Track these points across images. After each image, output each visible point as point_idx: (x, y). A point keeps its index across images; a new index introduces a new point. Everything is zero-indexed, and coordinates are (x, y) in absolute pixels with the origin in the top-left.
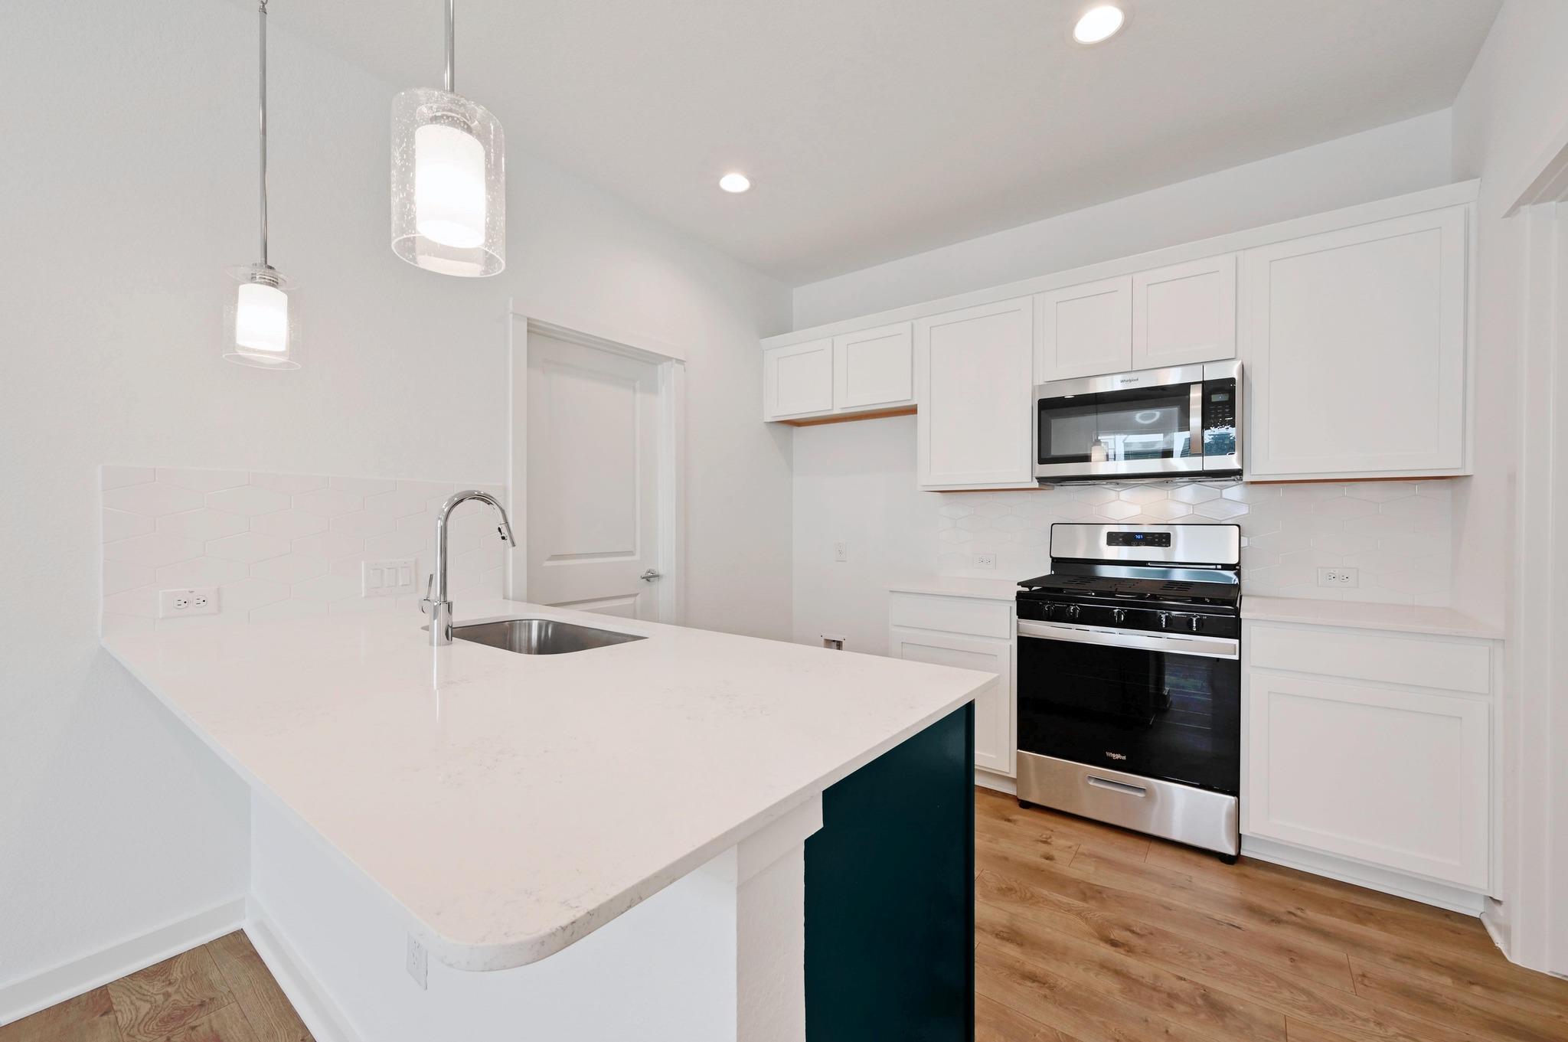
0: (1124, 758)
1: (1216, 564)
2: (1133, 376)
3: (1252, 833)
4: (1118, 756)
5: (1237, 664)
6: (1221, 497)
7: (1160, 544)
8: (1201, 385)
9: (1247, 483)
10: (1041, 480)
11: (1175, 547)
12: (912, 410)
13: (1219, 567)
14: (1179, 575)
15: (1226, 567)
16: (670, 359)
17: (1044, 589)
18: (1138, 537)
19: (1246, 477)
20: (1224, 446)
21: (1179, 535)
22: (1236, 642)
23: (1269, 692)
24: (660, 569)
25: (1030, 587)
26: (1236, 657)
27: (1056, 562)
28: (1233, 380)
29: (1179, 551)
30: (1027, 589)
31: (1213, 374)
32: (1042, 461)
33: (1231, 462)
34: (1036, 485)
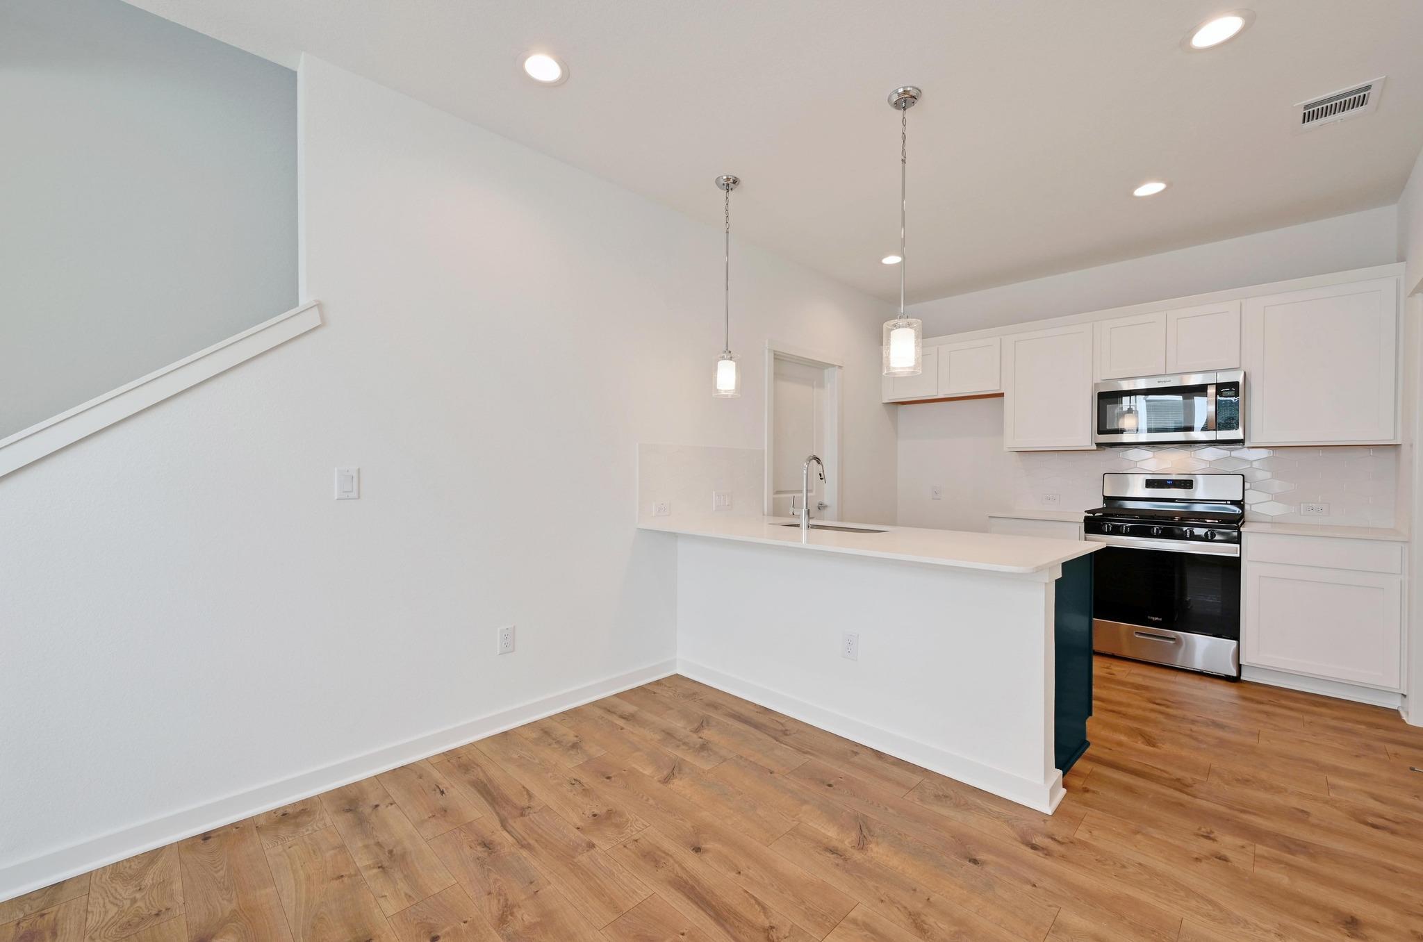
0: (1161, 619)
1: (1226, 501)
2: (1168, 378)
3: (1248, 663)
4: (1156, 619)
5: (1238, 560)
6: (1230, 456)
7: (1185, 487)
8: (1215, 386)
9: (1248, 447)
10: (1099, 445)
11: (1196, 489)
12: (1002, 395)
13: (1229, 502)
14: (1199, 508)
15: (1233, 503)
16: (833, 366)
17: (1104, 515)
18: (1169, 482)
19: (1246, 445)
20: (1230, 424)
21: (1200, 482)
22: (1238, 546)
23: (1260, 577)
24: (826, 502)
25: (1094, 515)
26: (1238, 555)
27: (1107, 499)
28: (1237, 383)
29: (1199, 492)
30: (1092, 515)
31: (1223, 378)
32: (1100, 432)
33: (1237, 434)
34: (1095, 447)
